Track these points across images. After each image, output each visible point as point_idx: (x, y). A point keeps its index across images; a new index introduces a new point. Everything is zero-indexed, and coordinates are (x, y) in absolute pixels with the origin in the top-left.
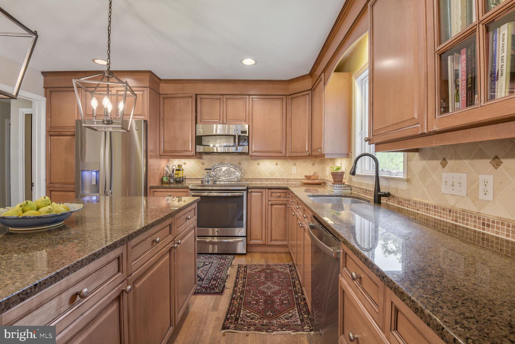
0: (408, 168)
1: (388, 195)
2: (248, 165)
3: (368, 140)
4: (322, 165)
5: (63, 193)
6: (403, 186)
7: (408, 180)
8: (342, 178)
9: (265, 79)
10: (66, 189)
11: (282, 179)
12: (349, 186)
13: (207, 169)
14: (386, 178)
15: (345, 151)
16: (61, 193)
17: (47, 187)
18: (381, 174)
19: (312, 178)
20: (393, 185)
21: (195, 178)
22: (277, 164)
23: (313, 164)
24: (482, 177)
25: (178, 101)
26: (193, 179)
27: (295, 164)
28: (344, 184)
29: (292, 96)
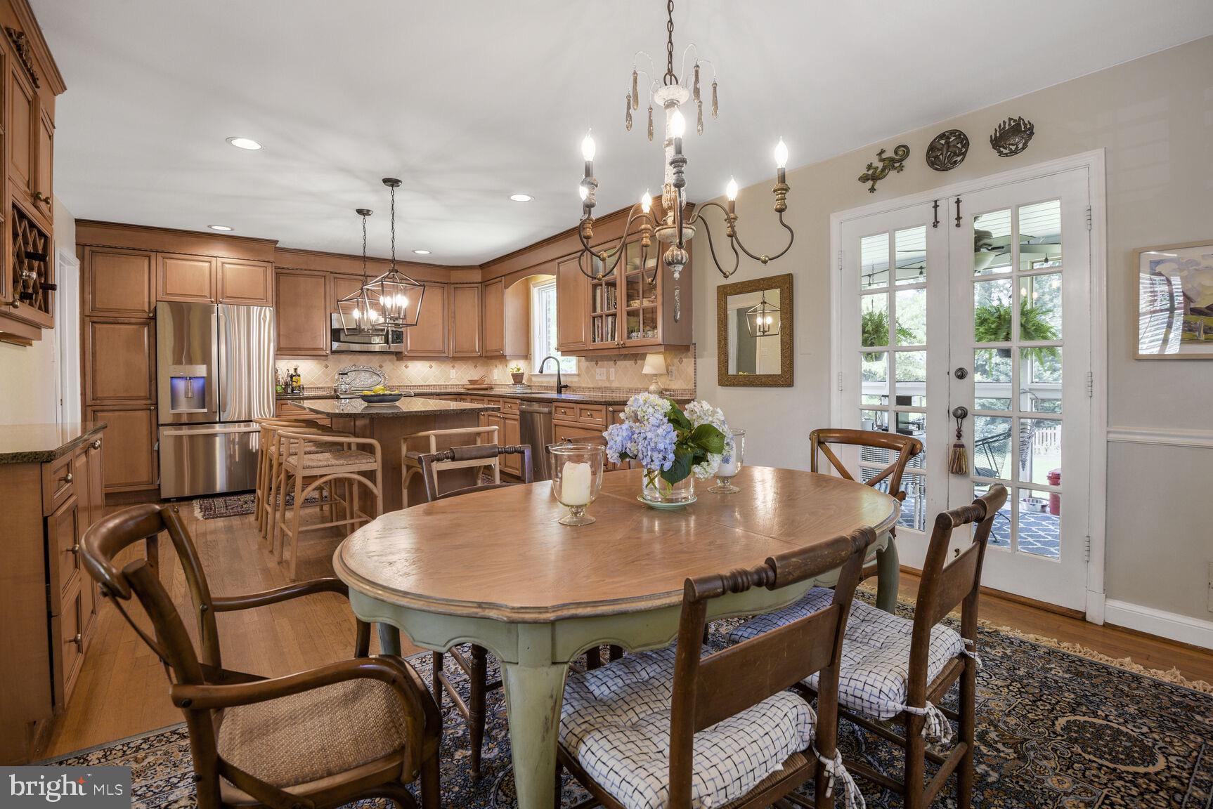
0: (579, 367)
1: (566, 387)
2: (393, 369)
3: (558, 349)
4: (486, 368)
5: (122, 413)
6: (576, 379)
7: (579, 375)
8: (522, 379)
9: (422, 262)
10: (129, 407)
11: (438, 385)
12: (529, 386)
13: (341, 374)
14: (564, 375)
15: (523, 353)
16: (117, 413)
17: (85, 406)
18: (561, 373)
19: (479, 382)
20: (569, 379)
21: (313, 388)
22: (431, 367)
23: (476, 367)
24: (611, 370)
25: (302, 279)
26: (311, 388)
27: (453, 367)
28: (523, 384)
29: (457, 286)
